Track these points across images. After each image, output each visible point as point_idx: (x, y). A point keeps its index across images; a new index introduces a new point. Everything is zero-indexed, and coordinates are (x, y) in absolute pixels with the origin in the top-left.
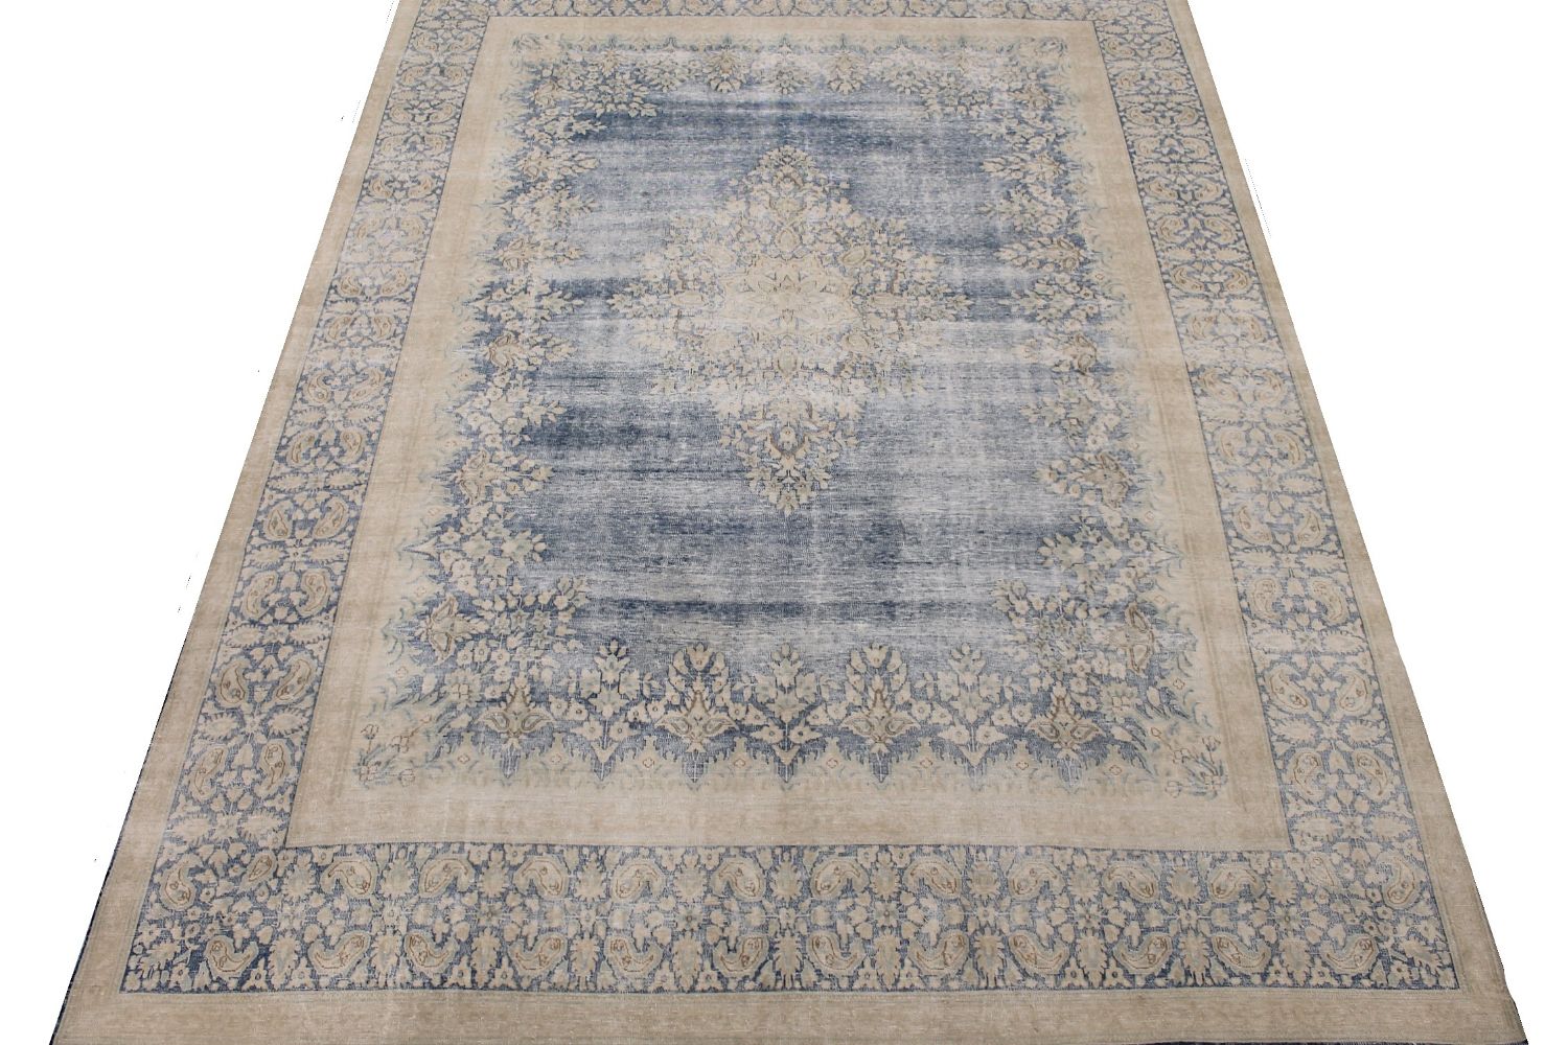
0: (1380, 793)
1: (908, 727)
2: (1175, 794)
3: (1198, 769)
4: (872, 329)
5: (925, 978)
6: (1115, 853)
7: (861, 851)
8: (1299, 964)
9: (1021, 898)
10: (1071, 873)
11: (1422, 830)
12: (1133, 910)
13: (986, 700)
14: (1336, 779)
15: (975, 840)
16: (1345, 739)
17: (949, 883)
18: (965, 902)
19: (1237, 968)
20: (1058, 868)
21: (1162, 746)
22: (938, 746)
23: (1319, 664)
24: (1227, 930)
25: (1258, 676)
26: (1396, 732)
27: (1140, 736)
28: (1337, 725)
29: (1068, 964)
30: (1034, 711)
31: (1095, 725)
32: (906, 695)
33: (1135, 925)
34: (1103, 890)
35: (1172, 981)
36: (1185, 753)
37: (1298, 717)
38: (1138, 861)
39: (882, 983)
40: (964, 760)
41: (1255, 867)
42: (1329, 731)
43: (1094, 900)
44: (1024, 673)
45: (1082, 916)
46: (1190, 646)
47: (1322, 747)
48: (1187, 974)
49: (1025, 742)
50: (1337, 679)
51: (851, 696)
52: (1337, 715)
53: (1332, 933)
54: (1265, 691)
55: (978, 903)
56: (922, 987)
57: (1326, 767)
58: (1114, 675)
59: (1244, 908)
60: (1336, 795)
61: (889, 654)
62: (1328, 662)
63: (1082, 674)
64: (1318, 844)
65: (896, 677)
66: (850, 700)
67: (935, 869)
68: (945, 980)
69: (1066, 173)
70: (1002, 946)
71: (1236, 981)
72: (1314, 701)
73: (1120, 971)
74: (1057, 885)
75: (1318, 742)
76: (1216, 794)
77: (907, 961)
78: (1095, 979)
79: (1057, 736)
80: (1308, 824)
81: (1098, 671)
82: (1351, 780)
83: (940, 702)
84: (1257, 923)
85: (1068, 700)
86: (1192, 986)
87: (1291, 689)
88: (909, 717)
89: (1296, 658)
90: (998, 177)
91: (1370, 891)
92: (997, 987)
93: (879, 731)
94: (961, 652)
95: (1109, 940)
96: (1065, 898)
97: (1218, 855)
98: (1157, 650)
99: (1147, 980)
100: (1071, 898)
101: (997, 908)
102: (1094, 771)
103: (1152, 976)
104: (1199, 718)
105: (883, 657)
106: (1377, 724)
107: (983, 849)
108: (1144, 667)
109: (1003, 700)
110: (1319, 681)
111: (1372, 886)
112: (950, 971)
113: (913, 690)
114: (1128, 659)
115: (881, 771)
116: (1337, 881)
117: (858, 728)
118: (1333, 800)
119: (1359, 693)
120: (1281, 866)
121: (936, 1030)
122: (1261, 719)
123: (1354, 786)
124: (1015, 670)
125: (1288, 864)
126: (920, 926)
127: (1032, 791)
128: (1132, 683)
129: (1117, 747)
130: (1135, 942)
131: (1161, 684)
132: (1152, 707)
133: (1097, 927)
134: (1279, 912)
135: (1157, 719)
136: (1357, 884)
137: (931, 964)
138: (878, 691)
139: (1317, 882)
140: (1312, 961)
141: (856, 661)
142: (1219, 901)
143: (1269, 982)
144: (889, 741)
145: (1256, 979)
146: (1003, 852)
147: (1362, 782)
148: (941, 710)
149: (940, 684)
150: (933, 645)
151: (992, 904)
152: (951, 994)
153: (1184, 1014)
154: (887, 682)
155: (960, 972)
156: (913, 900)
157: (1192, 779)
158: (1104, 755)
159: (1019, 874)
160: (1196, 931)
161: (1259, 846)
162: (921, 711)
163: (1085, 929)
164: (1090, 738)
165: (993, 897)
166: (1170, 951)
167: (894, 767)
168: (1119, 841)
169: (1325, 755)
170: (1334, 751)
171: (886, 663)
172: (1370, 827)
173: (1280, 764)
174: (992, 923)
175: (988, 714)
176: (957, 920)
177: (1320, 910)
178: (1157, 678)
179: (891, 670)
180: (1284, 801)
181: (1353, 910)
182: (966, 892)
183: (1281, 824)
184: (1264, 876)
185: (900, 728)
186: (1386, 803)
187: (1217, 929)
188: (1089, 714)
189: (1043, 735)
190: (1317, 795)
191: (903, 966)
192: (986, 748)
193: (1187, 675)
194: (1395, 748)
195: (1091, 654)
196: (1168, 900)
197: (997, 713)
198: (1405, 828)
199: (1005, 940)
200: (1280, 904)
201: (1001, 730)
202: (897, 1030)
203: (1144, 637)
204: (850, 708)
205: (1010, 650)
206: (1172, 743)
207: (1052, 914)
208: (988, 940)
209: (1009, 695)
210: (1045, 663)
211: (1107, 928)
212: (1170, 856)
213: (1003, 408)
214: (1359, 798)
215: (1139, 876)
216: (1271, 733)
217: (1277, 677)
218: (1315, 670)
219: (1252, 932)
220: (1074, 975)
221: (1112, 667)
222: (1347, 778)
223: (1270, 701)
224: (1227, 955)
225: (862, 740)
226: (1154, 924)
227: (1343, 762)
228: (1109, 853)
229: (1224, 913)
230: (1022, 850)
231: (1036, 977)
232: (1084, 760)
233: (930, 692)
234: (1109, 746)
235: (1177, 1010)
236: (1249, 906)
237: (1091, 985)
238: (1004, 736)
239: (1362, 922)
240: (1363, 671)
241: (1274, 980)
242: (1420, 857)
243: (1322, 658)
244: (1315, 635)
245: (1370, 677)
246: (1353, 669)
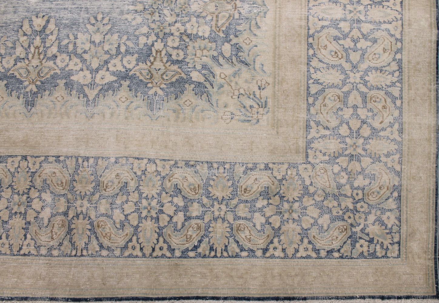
0: (381, 123)
1: (52, 73)
2: (228, 121)
3: (248, 102)
5: (38, 248)
6: (176, 163)
7: (10, 160)
8: (292, 242)
9: (107, 194)
10: (143, 177)
11: (405, 148)
12: (181, 204)
13: (107, 52)
14: (351, 111)
16: (365, 83)
17: (62, 183)
18: (70, 196)
19: (247, 245)
20: (135, 173)
21: (226, 86)
22: (69, 86)
23: (359, 29)
24: (246, 219)
25: (309, 36)
26: (405, 79)
27: (211, 78)
28: (362, 73)
29: (131, 240)
30: (138, 60)
31: (179, 70)
32: (54, 50)
33: (181, 215)
34: (164, 189)
35: (200, 254)
36: (242, 91)
37: (333, 67)
38: (192, 169)
39: (11, 250)
40: (85, 96)
41: (276, 174)
42: (355, 77)
43: (156, 196)
44: (137, 33)
45: (145, 208)
46: (262, 14)
47: (345, 89)
48: (211, 249)
49: (128, 82)
50: (370, 41)
51: (19, 51)
52: (363, 66)
53: (320, 221)
54: (312, 47)
55: (78, 198)
56: (35, 254)
57: (345, 104)
58: (200, 34)
59: (260, 204)
60: (347, 123)
61: (48, 21)
62: (366, 28)
63: (177, 34)
64: (327, 158)
65: (50, 37)
66: (18, 54)
67: (54, 173)
68: (50, 249)
70: (89, 227)
71: (244, 254)
72: (348, 55)
73: (165, 246)
74: (132, 185)
75: (344, 84)
76: (258, 121)
77: (28, 236)
78: (147, 251)
79: (151, 78)
80: (322, 144)
81: (189, 32)
82: (363, 113)
83: (76, 54)
84: (268, 214)
85: (164, 53)
86: (213, 257)
87: (333, 46)
88: (53, 66)
89: (342, 25)
91: (355, 191)
92: (82, 255)
93: (33, 76)
94: (96, 18)
95: (162, 225)
96: (136, 195)
97: (250, 166)
98: (237, 16)
99: (183, 252)
100: (141, 194)
101: (90, 201)
102: (172, 104)
103: (187, 250)
104: (258, 66)
105: (44, 23)
106: (392, 73)
107: (87, 159)
108: (224, 29)
109: (118, 53)
110: (355, 41)
111: (358, 188)
112: (55, 243)
113: (59, 47)
114: (213, 23)
115: (30, 104)
116: (334, 184)
117: (20, 74)
118: (345, 126)
119: (385, 50)
120: (295, 173)
121: (41, 283)
122: (304, 68)
123: (363, 117)
124: (131, 30)
125: (300, 172)
126: (38, 213)
127: (126, 118)
128: (212, 40)
129: (193, 86)
130: (179, 226)
131: (234, 41)
132: (224, 57)
133: (155, 216)
134: (286, 206)
135: (226, 66)
136: (348, 187)
137: (43, 238)
138: (38, 48)
139: (319, 186)
140: (302, 241)
141: (26, 27)
142: (244, 198)
143: (268, 255)
144: (39, 83)
145: (259, 253)
146: (100, 162)
147: (370, 114)
148: (76, 60)
149: (78, 42)
150: (78, 14)
151: (86, 199)
152: (53, 259)
153: (204, 276)
154: (43, 41)
155: (61, 244)
156: (37, 194)
157: (243, 110)
158: (182, 92)
159: (109, 176)
160: (224, 220)
161: (282, 159)
162: (63, 61)
163: (147, 216)
164: (174, 80)
165: (88, 193)
166: (202, 233)
167: (39, 101)
168: (182, 154)
169: (347, 94)
170: (355, 92)
171: (45, 27)
172: (367, 147)
173: (311, 100)
174: (84, 212)
175: (106, 62)
176: (62, 209)
177: (316, 205)
178: (232, 37)
179: (48, 32)
180: (308, 127)
181: (339, 205)
182: (72, 190)
183: (302, 144)
184: (280, 181)
185: (47, 73)
186: (383, 129)
187: (239, 218)
188: (178, 62)
189: (141, 78)
190: (334, 123)
191: (26, 238)
192: (101, 87)
193: (255, 35)
194: (401, 91)
195: (186, 19)
196: (207, 197)
197: (113, 62)
198: (393, 147)
199: (92, 224)
200: (288, 201)
201: (113, 74)
202: (17, 282)
203: (229, 7)
204: (18, 60)
205: (129, 17)
206: (233, 84)
207: (126, 206)
208: (81, 224)
209: (123, 49)
210: (153, 26)
211: (161, 216)
212: (215, 166)
214: (365, 126)
215: (191, 180)
216: (309, 77)
217: (324, 37)
218: (355, 33)
219: (263, 220)
220: (134, 248)
221: (200, 29)
222: (360, 111)
223: (314, 55)
224: (242, 236)
225: (21, 82)
226: (194, 214)
227: (360, 99)
228: (172, 163)
229: (246, 207)
230: (113, 160)
231: (108, 249)
232: (167, 96)
233: (71, 47)
234: (187, 86)
235: (200, 273)
236: (265, 202)
237: (144, 256)
239: (344, 213)
240: (392, 36)
241: (272, 253)
242: (398, 168)
243: (363, 24)
244: (361, 8)
245: (397, 40)
246: (385, 33)
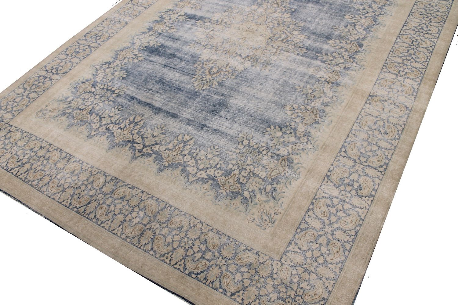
0: (332, 259)
1: (179, 161)
2: (250, 222)
3: (265, 218)
4: (267, 49)
5: (122, 234)
6: (213, 229)
7: (136, 189)
8: (249, 298)
9: (170, 226)
10: (193, 227)
11: (339, 280)
12: (203, 249)
13: (210, 164)
14: (318, 246)
15: (171, 203)
16: (332, 235)
17: (153, 211)
18: (152, 219)
19: (225, 286)
20: (190, 224)
21: (258, 205)
22: (183, 171)
23: (343, 205)
24: (232, 273)
25: (314, 198)
26: (357, 242)
27: (253, 198)
28: (333, 229)
29: (168, 253)
30: (222, 174)
31: (240, 188)
32: (186, 152)
33: (200, 254)
34: (199, 238)
35: (198, 278)
36: (265, 211)
37: (319, 219)
38: (219, 236)
39: (109, 228)
40: (188, 178)
41: (260, 259)
42: (328, 229)
43: (193, 239)
44: (229, 162)
45: (185, 242)
46: (296, 178)
47: (320, 233)
48: (205, 278)
49: (212, 182)
50: (346, 214)
51: (170, 146)
52: (336, 226)
53: (271, 295)
54: (313, 204)
55: (156, 221)
56: (119, 236)
57: (316, 241)
58: (260, 175)
59: (244, 269)
60: (313, 251)
61: (191, 139)
62: (347, 206)
63: (248, 170)
64: (292, 264)
65: (188, 146)
66: (169, 147)
67: (152, 205)
68: (127, 237)
69: (374, 25)
70: (152, 237)
71: (221, 290)
72: (330, 217)
73: (183, 265)
74: (185, 228)
75: (320, 230)
76: (265, 229)
77: (121, 226)
78: (173, 263)
79: (224, 185)
80: (293, 255)
81: (255, 172)
82: (323, 250)
83: (195, 158)
84: (245, 277)
85: (237, 176)
86: (204, 283)
87: (324, 209)
88: (182, 159)
89: (335, 200)
90: (347, 20)
91: (299, 289)
92: (140, 248)
93: (170, 159)
94: (214, 147)
95: (188, 254)
96: (184, 234)
97: (249, 248)
98: (282, 174)
99: (190, 273)
100: (186, 235)
101: (160, 225)
102: (227, 201)
103: (193, 273)
104: (280, 202)
105: (189, 139)
106: (350, 236)
107: (171, 206)
108: (273, 178)
109: (216, 166)
110: (338, 211)
111: (301, 288)
112: (131, 236)
113: (189, 152)
114: (269, 173)
115: (160, 170)
116: (289, 280)
117: (164, 156)
118: (310, 252)
119: (352, 222)
120: (270, 263)
121: (112, 250)
122: (303, 213)
123: (323, 252)
124: (227, 159)
125: (273, 264)
126: (133, 218)
127: (201, 197)
128: (264, 180)
129: (242, 198)
130: (196, 259)
131: (275, 185)
132: (265, 191)
133: (187, 248)
134: (257, 277)
135: (264, 195)
136: (296, 285)
137: (127, 231)
138: (180, 148)
139: (280, 276)
140: (255, 300)
141: (180, 137)
142: (237, 262)
143: (233, 297)
144: (170, 163)
145: (229, 294)
146: (176, 211)
147: (328, 252)
148: (193, 161)
149: (200, 153)
150: (207, 142)
151: (159, 224)
152: (125, 242)
153: (193, 290)
154: (184, 146)
155: (134, 238)
156: (138, 210)
157: (261, 220)
158: (235, 198)
159: (177, 219)
160: (220, 268)
161: (267, 253)
162: (187, 159)
163: (183, 246)
164: (235, 191)
165: (162, 222)
166: (205, 269)
167: (165, 171)
168: (217, 226)
169: (320, 236)
170: (325, 237)
171: (188, 141)
172: (318, 269)
173: (298, 231)
174: (154, 229)
175: (207, 168)
176: (145, 222)
177: (273, 285)
178: (275, 183)
179: (188, 143)
180: (290, 243)
181: (286, 292)
182: (155, 216)
183: (282, 250)
184: (261, 263)
185: (177, 161)
186: (331, 264)
187: (229, 271)
188: (241, 183)
189: (219, 183)
190: (305, 247)
191: (119, 227)
192: (197, 178)
193: (287, 187)
194: (351, 247)
195: (257, 166)
196: (218, 253)
197: (210, 169)
198: (332, 276)
199: (154, 236)
200: (259, 276)
201: (207, 175)
202: (102, 243)
203: (281, 169)
204: (168, 149)
205: (230, 153)
206: (262, 206)
207: (176, 237)
208: (149, 234)
209: (219, 166)
210: (239, 162)
211: (190, 250)
212: (231, 240)
213: (291, 84)
214: (322, 257)
215: (215, 240)
216: (303, 219)
217: (322, 202)
218: (340, 207)
219: (240, 278)
220: (167, 258)
221: (261, 173)
222: (322, 248)
223: (312, 209)
224: (225, 281)
225: (163, 159)
226: (207, 257)
227: (325, 242)
228: (211, 228)
229: (235, 267)
230: (183, 213)
231: (155, 252)
232: (227, 196)
233: (195, 154)
234: (239, 196)
235: (192, 288)
236: (247, 270)
237: (170, 264)
238: (207, 177)
239: (287, 298)
240: (359, 216)
241: (235, 298)
242: (330, 289)
243: (346, 204)
244: (349, 195)
245: (361, 219)
246: (356, 213)
